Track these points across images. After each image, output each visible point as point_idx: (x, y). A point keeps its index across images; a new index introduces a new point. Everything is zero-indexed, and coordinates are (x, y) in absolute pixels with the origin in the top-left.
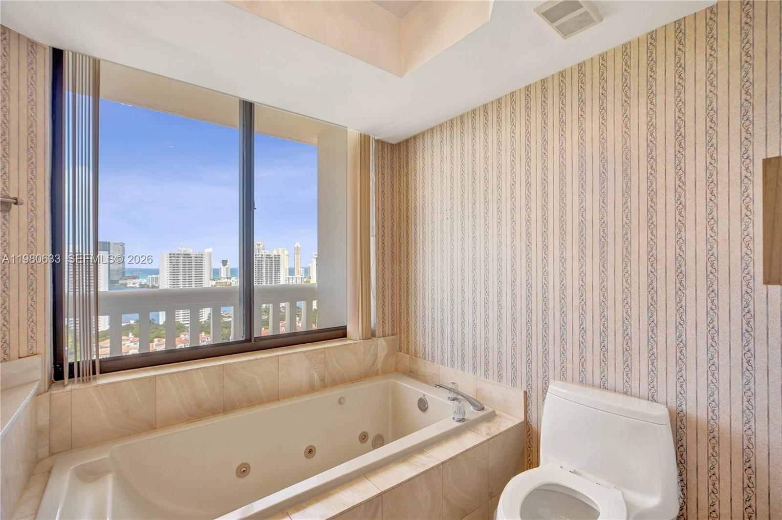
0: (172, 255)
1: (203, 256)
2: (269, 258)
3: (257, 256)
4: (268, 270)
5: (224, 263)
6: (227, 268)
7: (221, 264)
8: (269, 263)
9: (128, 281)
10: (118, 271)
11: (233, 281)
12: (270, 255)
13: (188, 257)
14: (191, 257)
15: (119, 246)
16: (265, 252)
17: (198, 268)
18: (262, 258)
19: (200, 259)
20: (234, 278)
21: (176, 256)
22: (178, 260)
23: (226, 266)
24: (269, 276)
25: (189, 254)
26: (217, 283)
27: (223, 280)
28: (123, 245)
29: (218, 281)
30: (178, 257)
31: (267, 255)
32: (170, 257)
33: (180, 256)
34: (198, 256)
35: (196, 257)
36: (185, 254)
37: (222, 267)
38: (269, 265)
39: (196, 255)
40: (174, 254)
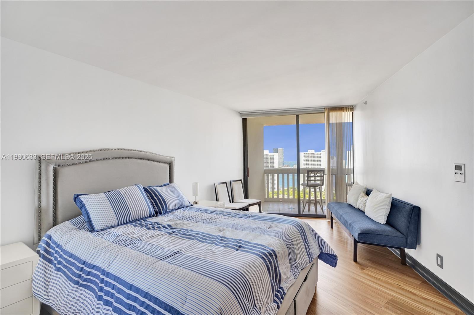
0: (305, 154)
1: (321, 154)
9: (285, 167)
10: (281, 162)
13: (313, 155)
14: (315, 155)
15: (281, 150)
17: (318, 161)
19: (320, 156)
21: (307, 154)
22: (308, 157)
25: (314, 153)
30: (308, 155)
32: (305, 155)
33: (309, 154)
34: (318, 154)
35: (318, 155)
36: (312, 153)
40: (306, 154)
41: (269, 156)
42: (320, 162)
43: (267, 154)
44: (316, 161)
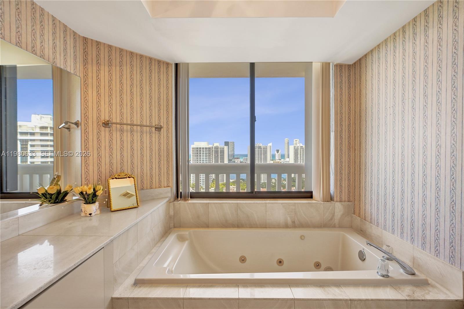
1: (267, 148)
2: (302, 148)
3: (295, 147)
4: (302, 155)
5: (278, 151)
6: (279, 154)
7: (276, 152)
8: (302, 151)
9: (235, 160)
10: (232, 155)
11: (282, 161)
12: (303, 147)
14: (262, 148)
15: (232, 143)
16: (300, 145)
17: (265, 154)
18: (298, 148)
19: (266, 149)
20: (283, 160)
23: (278, 153)
24: (302, 159)
25: (261, 147)
26: (274, 162)
27: (277, 161)
28: (233, 143)
29: (275, 161)
31: (301, 147)
33: (257, 147)
34: (265, 148)
35: (264, 148)
36: (259, 147)
37: (277, 153)
38: (302, 153)
39: (264, 147)
41: (219, 149)
42: (266, 155)
43: (217, 147)
44: (262, 154)
